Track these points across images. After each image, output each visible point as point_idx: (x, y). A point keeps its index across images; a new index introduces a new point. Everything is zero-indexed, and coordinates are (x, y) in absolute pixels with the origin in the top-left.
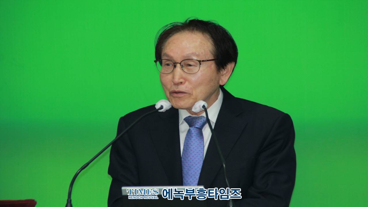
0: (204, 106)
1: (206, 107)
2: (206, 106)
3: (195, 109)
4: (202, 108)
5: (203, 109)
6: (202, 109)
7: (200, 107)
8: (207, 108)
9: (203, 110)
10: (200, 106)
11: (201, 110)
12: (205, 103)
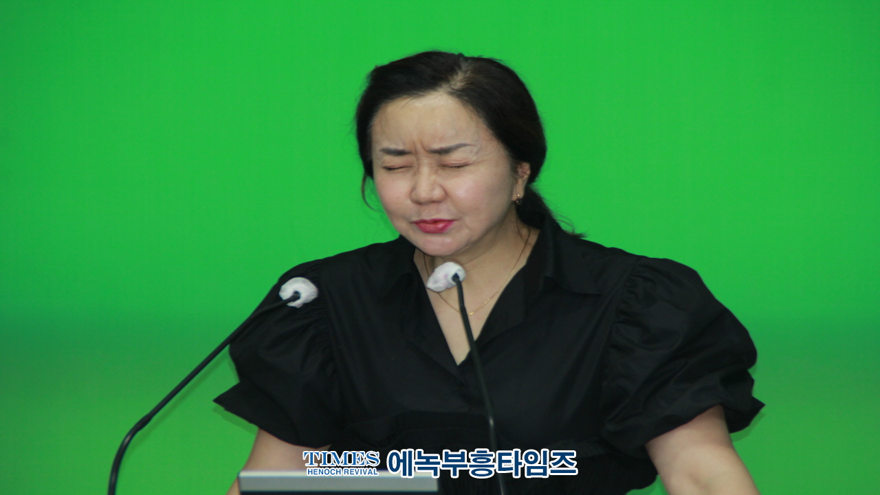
0: (456, 277)
1: (461, 279)
2: (461, 275)
3: (436, 282)
4: (451, 281)
5: (454, 283)
6: (450, 284)
7: (446, 279)
8: (464, 280)
9: (454, 286)
10: (446, 276)
11: (450, 286)
12: (459, 270)
